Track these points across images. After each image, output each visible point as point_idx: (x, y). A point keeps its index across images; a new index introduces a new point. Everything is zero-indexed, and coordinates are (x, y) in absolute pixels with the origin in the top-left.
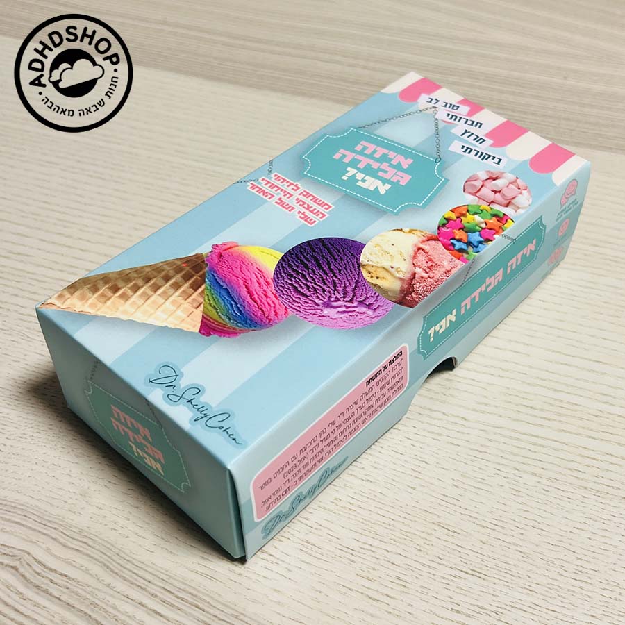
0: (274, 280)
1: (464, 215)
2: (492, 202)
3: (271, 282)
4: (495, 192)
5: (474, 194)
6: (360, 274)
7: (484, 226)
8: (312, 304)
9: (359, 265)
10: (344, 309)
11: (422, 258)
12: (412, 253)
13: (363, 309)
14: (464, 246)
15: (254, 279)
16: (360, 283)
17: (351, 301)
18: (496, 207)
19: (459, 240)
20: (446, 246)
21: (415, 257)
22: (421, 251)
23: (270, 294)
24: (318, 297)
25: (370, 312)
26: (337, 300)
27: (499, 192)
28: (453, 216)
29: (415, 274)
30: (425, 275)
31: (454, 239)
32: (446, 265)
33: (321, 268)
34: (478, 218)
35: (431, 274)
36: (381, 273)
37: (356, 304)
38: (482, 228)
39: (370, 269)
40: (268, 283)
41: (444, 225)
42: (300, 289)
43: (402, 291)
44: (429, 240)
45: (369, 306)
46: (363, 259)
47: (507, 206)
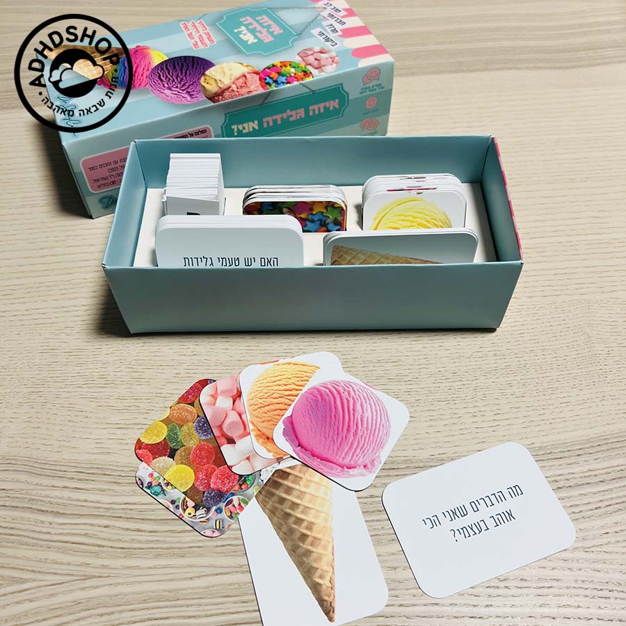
0: (153, 69)
1: (286, 66)
2: (310, 64)
3: (150, 70)
4: (316, 59)
5: (302, 57)
6: (199, 79)
7: (293, 75)
8: (162, 86)
9: (203, 74)
10: (176, 93)
11: (241, 80)
12: (238, 76)
13: (187, 96)
14: (271, 81)
15: (143, 66)
16: (196, 83)
17: (183, 90)
18: (309, 67)
19: (271, 78)
20: (260, 79)
21: (238, 79)
22: (244, 78)
23: (145, 76)
24: (167, 84)
25: (189, 98)
26: (177, 87)
27: (318, 60)
28: (279, 65)
29: (230, 87)
30: (235, 89)
31: (269, 76)
32: (252, 88)
33: (181, 70)
34: (293, 70)
35: (239, 90)
36: (212, 82)
37: (185, 92)
38: (290, 76)
39: (207, 78)
40: (148, 70)
41: (269, 68)
42: (162, 77)
43: (215, 93)
44: (254, 73)
45: (191, 95)
46: (207, 72)
47: (316, 68)
